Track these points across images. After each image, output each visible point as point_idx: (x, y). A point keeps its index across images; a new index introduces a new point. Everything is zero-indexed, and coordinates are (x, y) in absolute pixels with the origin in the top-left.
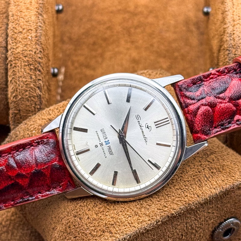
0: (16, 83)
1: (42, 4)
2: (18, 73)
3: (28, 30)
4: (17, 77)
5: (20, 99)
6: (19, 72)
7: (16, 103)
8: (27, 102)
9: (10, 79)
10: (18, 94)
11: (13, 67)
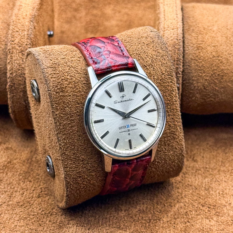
0: (13, 64)
2: (14, 58)
3: (23, 30)
4: (13, 60)
5: (15, 75)
7: (12, 78)
8: (20, 78)
10: (14, 72)
11: (11, 54)
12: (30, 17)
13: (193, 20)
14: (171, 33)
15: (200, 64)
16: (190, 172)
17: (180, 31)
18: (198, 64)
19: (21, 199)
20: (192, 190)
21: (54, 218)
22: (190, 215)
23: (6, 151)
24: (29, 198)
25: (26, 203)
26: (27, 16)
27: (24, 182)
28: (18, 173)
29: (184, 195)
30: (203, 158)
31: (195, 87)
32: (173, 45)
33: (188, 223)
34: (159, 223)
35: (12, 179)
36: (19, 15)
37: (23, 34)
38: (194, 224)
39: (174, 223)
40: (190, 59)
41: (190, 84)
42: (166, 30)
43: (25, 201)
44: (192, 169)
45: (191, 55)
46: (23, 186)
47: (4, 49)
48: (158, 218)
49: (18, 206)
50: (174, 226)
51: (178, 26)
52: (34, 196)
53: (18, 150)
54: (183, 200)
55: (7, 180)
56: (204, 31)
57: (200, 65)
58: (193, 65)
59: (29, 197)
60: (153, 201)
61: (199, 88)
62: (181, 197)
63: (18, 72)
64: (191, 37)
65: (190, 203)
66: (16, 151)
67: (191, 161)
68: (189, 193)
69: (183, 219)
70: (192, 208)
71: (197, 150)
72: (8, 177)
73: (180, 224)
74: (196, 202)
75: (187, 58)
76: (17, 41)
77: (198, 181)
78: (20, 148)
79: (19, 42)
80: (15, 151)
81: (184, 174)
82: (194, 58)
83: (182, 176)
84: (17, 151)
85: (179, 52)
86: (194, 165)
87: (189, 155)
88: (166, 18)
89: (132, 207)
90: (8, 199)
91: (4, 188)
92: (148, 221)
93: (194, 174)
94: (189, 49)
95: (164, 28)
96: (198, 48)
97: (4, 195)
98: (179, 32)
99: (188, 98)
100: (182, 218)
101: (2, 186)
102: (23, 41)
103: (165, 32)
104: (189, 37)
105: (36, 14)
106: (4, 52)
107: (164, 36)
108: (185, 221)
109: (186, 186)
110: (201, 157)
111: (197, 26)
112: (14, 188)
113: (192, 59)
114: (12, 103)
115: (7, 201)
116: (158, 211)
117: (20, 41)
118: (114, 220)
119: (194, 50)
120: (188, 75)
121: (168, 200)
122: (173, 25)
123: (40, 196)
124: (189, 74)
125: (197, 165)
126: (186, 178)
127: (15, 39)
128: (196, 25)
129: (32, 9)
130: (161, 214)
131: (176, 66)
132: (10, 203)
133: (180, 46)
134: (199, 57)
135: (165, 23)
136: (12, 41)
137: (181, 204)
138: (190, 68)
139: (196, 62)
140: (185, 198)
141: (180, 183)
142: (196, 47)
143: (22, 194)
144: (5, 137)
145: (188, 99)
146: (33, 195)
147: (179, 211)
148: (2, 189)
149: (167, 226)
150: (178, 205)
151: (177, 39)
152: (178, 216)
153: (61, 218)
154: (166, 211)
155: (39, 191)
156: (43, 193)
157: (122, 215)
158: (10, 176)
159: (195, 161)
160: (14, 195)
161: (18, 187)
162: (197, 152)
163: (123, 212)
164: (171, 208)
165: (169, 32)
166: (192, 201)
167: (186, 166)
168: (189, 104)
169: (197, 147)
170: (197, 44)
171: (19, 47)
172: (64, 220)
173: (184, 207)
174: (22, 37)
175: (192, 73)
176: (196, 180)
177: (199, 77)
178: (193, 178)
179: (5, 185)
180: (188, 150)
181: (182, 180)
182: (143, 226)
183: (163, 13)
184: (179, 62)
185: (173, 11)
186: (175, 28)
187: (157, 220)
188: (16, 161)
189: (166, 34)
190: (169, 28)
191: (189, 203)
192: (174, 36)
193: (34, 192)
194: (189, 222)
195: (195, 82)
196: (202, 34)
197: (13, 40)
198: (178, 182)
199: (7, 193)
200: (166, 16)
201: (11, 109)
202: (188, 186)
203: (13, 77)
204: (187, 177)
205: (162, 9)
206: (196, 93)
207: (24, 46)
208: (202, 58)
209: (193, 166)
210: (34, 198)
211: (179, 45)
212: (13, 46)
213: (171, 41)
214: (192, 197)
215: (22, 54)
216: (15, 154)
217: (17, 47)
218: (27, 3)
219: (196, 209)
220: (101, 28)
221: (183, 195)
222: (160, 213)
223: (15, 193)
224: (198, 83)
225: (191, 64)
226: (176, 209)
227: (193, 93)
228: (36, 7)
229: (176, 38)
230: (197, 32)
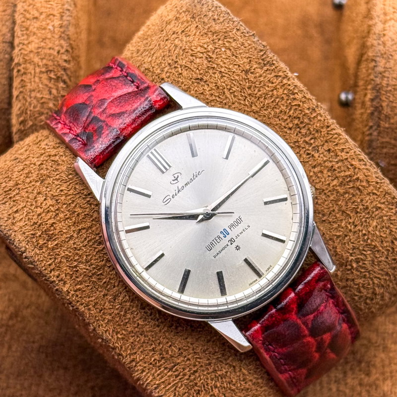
0: (26, 101)
2: (29, 84)
4: (28, 90)
5: (32, 126)
6: (31, 82)
7: (25, 132)
9: (15, 93)
10: (29, 118)
11: (22, 75)
42: (391, 19)
95: (385, 14)
103: (387, 25)
107: (384, 35)
136: (24, 44)
171: (42, 59)
189: (390, 30)
217: (37, 60)
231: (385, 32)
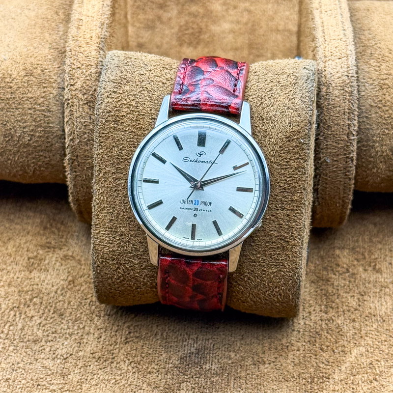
0: (74, 124)
1: (104, 38)
3: (87, 66)
4: (75, 117)
5: (79, 142)
6: (76, 112)
7: (74, 147)
8: (86, 146)
9: (66, 120)
10: (76, 137)
11: (71, 107)
12: (98, 40)
13: (370, 36)
14: (336, 66)
15: (385, 114)
16: (371, 292)
17: (352, 61)
18: (382, 114)
19: (97, 347)
20: (377, 324)
21: (155, 379)
22: (376, 367)
23: (63, 262)
24: (111, 345)
25: (106, 353)
26: (93, 39)
27: (100, 317)
28: (89, 301)
29: (365, 332)
30: (390, 266)
31: (377, 152)
32: (341, 86)
33: (375, 382)
34: (328, 383)
35: (78, 312)
36: (79, 39)
37: (89, 72)
38: (384, 384)
39: (352, 383)
40: (368, 106)
41: (369, 147)
42: (329, 60)
43: (104, 350)
44: (374, 286)
45: (371, 99)
46: (98, 323)
47: (57, 95)
48: (324, 374)
49: (94, 360)
50: (353, 389)
51: (348, 52)
52: (119, 341)
53: (84, 260)
54: (363, 341)
55: (71, 313)
56: (390, 55)
57: (386, 116)
58: (373, 116)
59: (110, 343)
60: (315, 345)
61: (385, 154)
62: (360, 335)
63: (83, 137)
64: (368, 68)
65: (375, 346)
66: (81, 261)
67: (371, 271)
68: (372, 329)
69: (366, 375)
70: (379, 355)
71: (381, 252)
72: (72, 309)
73: (363, 385)
74: (385, 345)
75: (363, 104)
76: (79, 85)
77: (386, 306)
78: (86, 257)
79: (82, 87)
80: (79, 262)
81: (362, 295)
82: (375, 105)
83: (359, 299)
84: (83, 262)
85: (351, 97)
86: (376, 278)
87: (366, 260)
88: (326, 37)
89: (281, 355)
90: (77, 348)
91: (68, 328)
92: (309, 380)
93: (377, 294)
94: (366, 89)
95: (325, 57)
96: (381, 87)
97: (68, 340)
98: (349, 63)
99: (366, 170)
100: (364, 373)
101: (65, 325)
102: (90, 85)
103: (327, 64)
104: (366, 68)
105: (107, 34)
106: (57, 101)
107: (325, 70)
108: (371, 378)
109: (367, 316)
110: (387, 264)
111: (377, 47)
112: (84, 328)
113: (371, 106)
114: (74, 187)
115: (75, 351)
116: (323, 363)
117: (84, 85)
118: (253, 380)
119: (375, 90)
120: (365, 133)
121: (339, 342)
122: (339, 50)
123: (128, 340)
124: (367, 131)
125: (382, 278)
126: (365, 303)
127: (75, 82)
128: (376, 44)
129: (99, 25)
130: (328, 367)
131: (347, 122)
132: (81, 354)
133: (353, 88)
134: (383, 102)
135: (326, 47)
136: (71, 85)
137: (361, 348)
138: (368, 122)
139: (378, 110)
140: (366, 338)
141: (357, 312)
142: (378, 85)
143: (98, 339)
144: (61, 238)
145: (366, 172)
146: (117, 339)
147: (358, 361)
148: (64, 330)
149: (341, 389)
150: (355, 351)
151: (348, 76)
152: (357, 370)
153: (166, 379)
154: (337, 362)
155: (125, 332)
156: (132, 335)
157: (266, 371)
158: (75, 307)
159: (379, 271)
160: (85, 341)
161: (90, 326)
162: (380, 254)
163: (267, 366)
164: (345, 357)
165: (334, 63)
166: (379, 342)
167: (364, 282)
168: (367, 179)
169: (380, 246)
170: (379, 81)
171: (83, 95)
172: (171, 381)
173: (367, 353)
174: (86, 77)
175: (372, 129)
176: (382, 305)
177: (384, 137)
178: (376, 302)
179: (69, 322)
180: (365, 252)
181: (359, 306)
182: (301, 390)
183: (321, 29)
184: (352, 115)
185: (337, 24)
186: (342, 56)
187: (324, 379)
188: (82, 279)
189: (329, 67)
190: (333, 56)
191: (373, 348)
192: (342, 70)
193: (117, 333)
194: (376, 380)
195: (377, 144)
196: (387, 62)
197: (73, 84)
198: (352, 309)
199: (74, 338)
200: (326, 34)
201: (73, 196)
202: (370, 316)
203: (74, 145)
204: (367, 301)
205: (318, 21)
206: (378, 162)
207: (91, 93)
208: (388, 103)
209: (375, 280)
210: (118, 344)
211: (351, 86)
212: (73, 93)
213: (338, 80)
214: (378, 336)
215: (89, 106)
216: (79, 267)
217: (80, 95)
218: (90, 15)
219: (387, 357)
220: (205, 37)
221: (363, 332)
222: (328, 365)
223: (86, 337)
224: (382, 145)
225: (371, 115)
226: (354, 358)
227: (374, 162)
228: (106, 22)
229: (346, 74)
230: (379, 59)
231: (326, 69)
